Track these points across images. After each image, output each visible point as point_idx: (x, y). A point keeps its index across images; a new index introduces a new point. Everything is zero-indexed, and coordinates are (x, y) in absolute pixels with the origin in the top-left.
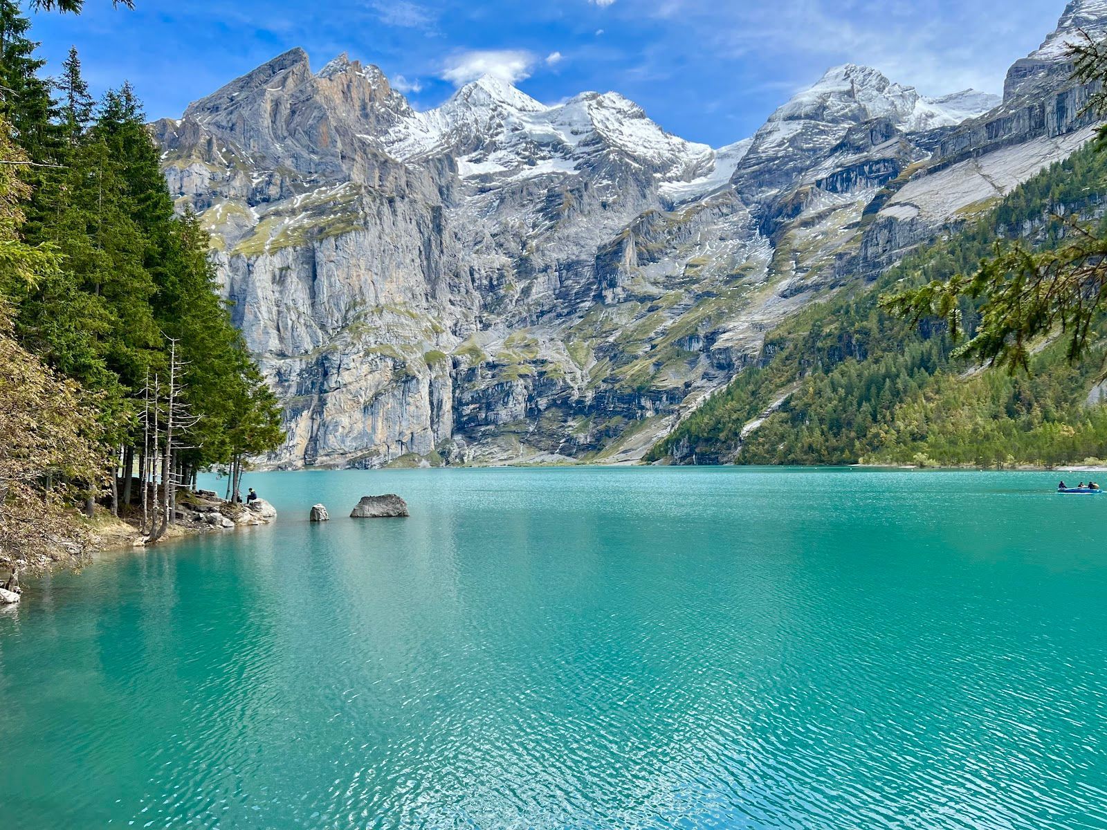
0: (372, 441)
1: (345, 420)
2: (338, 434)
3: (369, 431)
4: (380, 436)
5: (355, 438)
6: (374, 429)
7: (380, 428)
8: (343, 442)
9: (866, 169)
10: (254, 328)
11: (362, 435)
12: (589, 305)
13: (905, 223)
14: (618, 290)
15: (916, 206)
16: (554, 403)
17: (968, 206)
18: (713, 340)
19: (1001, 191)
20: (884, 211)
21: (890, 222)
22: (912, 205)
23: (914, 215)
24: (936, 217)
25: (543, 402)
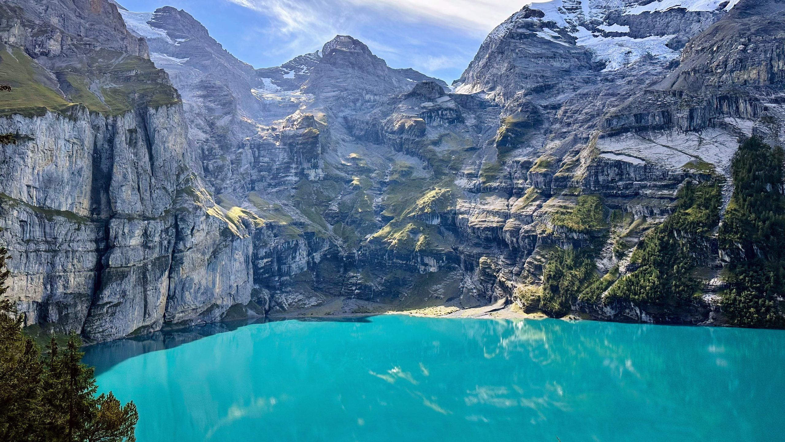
0: (212, 294)
1: (196, 277)
2: (192, 291)
3: (211, 286)
4: (217, 290)
5: (202, 294)
6: (214, 284)
7: (218, 283)
8: (196, 298)
9: (440, 112)
10: (124, 188)
11: (207, 289)
12: (295, 179)
13: (640, 167)
14: (320, 171)
15: (636, 157)
16: (324, 258)
17: (690, 165)
18: (453, 218)
19: (700, 159)
20: (602, 155)
21: (618, 164)
22: (629, 156)
23: (643, 163)
24: (668, 168)
25: (317, 257)
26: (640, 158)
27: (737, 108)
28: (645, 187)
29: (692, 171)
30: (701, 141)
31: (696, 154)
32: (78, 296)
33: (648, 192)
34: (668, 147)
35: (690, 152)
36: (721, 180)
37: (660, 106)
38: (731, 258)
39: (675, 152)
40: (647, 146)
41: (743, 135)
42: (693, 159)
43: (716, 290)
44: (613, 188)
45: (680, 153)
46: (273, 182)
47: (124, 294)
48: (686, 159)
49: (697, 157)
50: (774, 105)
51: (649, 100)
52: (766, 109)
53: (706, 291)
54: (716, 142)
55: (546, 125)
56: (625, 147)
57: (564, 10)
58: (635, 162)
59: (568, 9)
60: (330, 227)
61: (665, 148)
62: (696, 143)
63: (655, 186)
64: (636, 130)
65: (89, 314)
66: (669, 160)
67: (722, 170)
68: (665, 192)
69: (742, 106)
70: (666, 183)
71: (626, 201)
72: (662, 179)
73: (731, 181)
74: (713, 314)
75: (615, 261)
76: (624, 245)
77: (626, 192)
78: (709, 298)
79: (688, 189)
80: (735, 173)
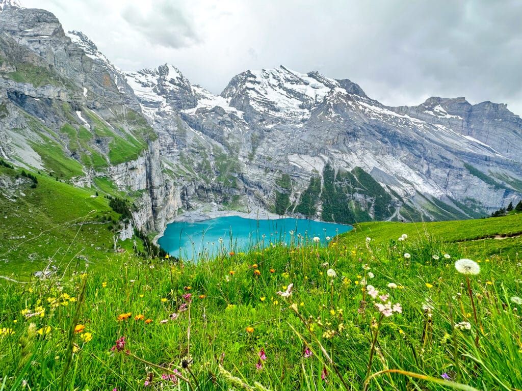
1: (172, 203)
4: (175, 205)
9: (225, 122)
12: (177, 151)
13: (300, 169)
14: (187, 148)
15: (299, 165)
16: (199, 187)
17: (313, 170)
18: (242, 175)
19: (315, 169)
20: (290, 162)
21: (295, 166)
22: (297, 164)
23: (301, 167)
24: (307, 170)
25: (197, 188)
28: (301, 175)
29: (313, 173)
31: (314, 166)
32: (151, 218)
33: (302, 177)
36: (320, 177)
38: (323, 203)
40: (301, 160)
41: (325, 162)
43: (320, 211)
44: (292, 173)
45: (310, 165)
46: (168, 151)
47: (162, 215)
48: (312, 168)
50: (333, 154)
52: (331, 155)
53: (317, 211)
54: (319, 162)
55: (266, 139)
56: (296, 160)
57: (263, 77)
58: (299, 167)
59: (265, 77)
60: (197, 174)
61: (306, 163)
62: (314, 162)
63: (304, 176)
64: (298, 154)
65: (155, 223)
66: (308, 168)
67: (321, 174)
68: (307, 178)
69: (326, 152)
70: (307, 175)
71: (296, 178)
72: (306, 173)
73: (323, 178)
74: (319, 218)
75: (295, 199)
76: (297, 194)
77: (296, 175)
78: (318, 213)
79: (312, 179)
80: (324, 176)
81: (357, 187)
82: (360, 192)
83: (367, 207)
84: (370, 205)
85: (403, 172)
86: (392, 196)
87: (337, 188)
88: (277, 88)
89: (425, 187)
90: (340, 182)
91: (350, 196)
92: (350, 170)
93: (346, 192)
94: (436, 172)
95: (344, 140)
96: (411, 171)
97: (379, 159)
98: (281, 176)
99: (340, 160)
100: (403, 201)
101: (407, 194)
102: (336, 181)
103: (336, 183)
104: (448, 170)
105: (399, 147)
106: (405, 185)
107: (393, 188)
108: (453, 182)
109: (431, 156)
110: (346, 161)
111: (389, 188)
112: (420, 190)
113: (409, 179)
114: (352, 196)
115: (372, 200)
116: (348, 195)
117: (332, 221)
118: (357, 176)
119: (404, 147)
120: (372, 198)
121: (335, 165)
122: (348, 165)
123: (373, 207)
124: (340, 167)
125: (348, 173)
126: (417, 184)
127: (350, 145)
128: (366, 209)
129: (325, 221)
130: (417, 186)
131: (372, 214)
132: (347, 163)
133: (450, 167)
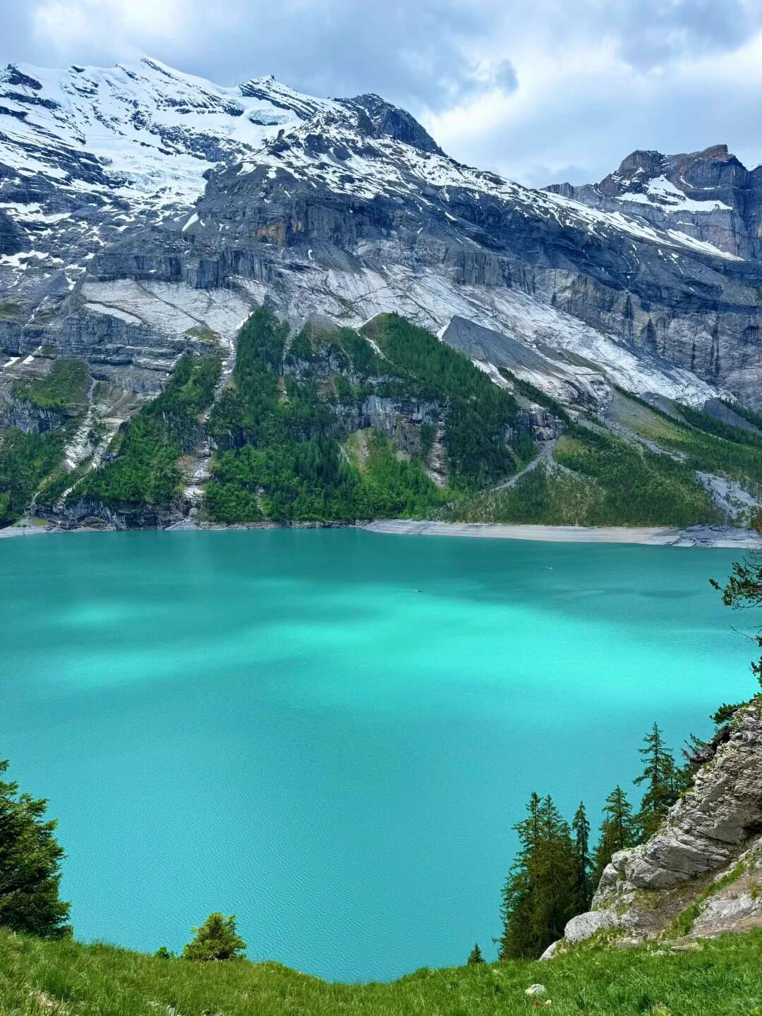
13: (134, 327)
15: (131, 314)
17: (192, 331)
19: (206, 325)
20: (89, 306)
21: (109, 320)
22: (123, 310)
23: (138, 322)
24: (168, 331)
26: (136, 316)
27: (253, 268)
28: (139, 353)
29: (194, 339)
30: (211, 302)
31: (202, 319)
33: (142, 360)
34: (172, 305)
35: (196, 315)
36: (224, 353)
37: (167, 251)
38: (220, 446)
39: (180, 313)
40: (147, 300)
41: (256, 302)
42: (198, 324)
43: (200, 483)
44: (99, 352)
45: (185, 315)
48: (191, 324)
49: (202, 322)
50: (288, 272)
51: (156, 240)
52: (280, 275)
53: (188, 484)
54: (227, 307)
56: (119, 298)
57: (73, 90)
58: (129, 319)
59: (79, 90)
61: (168, 307)
62: (205, 305)
63: (151, 354)
64: (136, 278)
66: (171, 322)
67: (228, 343)
68: (161, 362)
69: (257, 266)
70: (164, 350)
71: (115, 370)
72: (159, 344)
73: (233, 356)
74: (193, 511)
75: (90, 448)
76: (103, 428)
77: (116, 358)
78: (191, 492)
79: (187, 361)
80: (239, 347)
81: (374, 374)
82: (386, 393)
83: (418, 447)
84: (427, 436)
85: (566, 334)
86: (523, 402)
87: (292, 389)
88: (129, 129)
89: (643, 377)
90: (306, 365)
91: (348, 415)
92: (356, 324)
93: (333, 401)
94: (677, 332)
95: (337, 229)
96: (593, 332)
97: (472, 295)
98: (46, 369)
99: (313, 290)
100: (565, 417)
101: (581, 394)
102: (290, 362)
103: (287, 369)
104: (711, 319)
105: (542, 259)
106: (571, 369)
107: (523, 375)
108: (733, 358)
109: (650, 279)
110: (341, 293)
111: (509, 376)
112: (625, 384)
113: (586, 353)
114: (355, 411)
115: (434, 414)
116: (339, 409)
117: (255, 516)
118: (379, 343)
119: (562, 258)
120: (435, 406)
121: (293, 312)
122: (348, 307)
123: (441, 440)
124: (311, 315)
125: (347, 332)
126: (614, 369)
127: (362, 249)
128: (415, 454)
129: (219, 520)
130: (617, 374)
131: (440, 472)
132: (343, 301)
133: (715, 307)
